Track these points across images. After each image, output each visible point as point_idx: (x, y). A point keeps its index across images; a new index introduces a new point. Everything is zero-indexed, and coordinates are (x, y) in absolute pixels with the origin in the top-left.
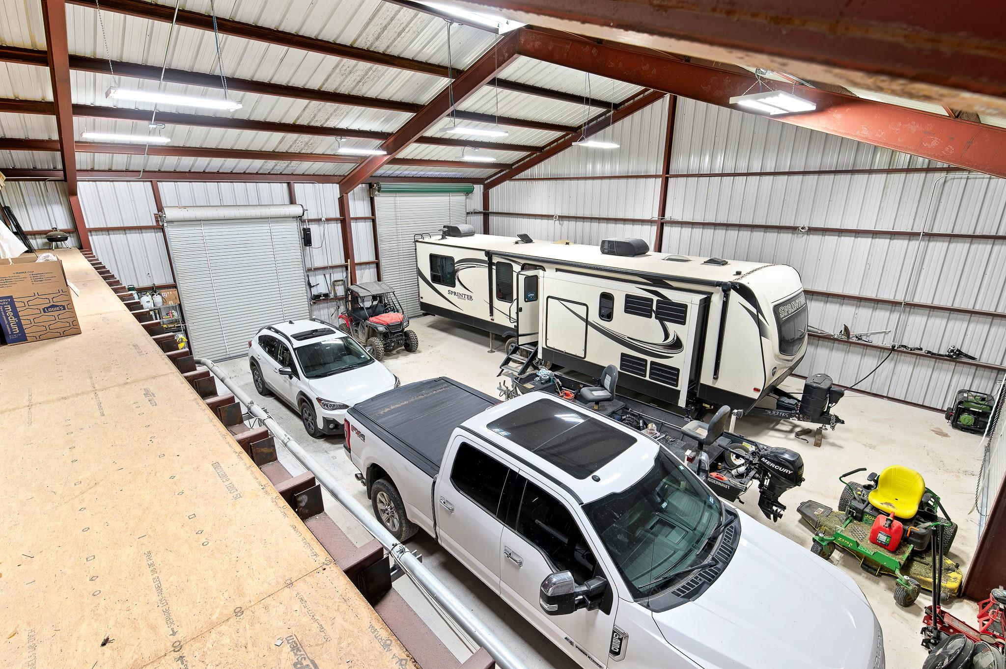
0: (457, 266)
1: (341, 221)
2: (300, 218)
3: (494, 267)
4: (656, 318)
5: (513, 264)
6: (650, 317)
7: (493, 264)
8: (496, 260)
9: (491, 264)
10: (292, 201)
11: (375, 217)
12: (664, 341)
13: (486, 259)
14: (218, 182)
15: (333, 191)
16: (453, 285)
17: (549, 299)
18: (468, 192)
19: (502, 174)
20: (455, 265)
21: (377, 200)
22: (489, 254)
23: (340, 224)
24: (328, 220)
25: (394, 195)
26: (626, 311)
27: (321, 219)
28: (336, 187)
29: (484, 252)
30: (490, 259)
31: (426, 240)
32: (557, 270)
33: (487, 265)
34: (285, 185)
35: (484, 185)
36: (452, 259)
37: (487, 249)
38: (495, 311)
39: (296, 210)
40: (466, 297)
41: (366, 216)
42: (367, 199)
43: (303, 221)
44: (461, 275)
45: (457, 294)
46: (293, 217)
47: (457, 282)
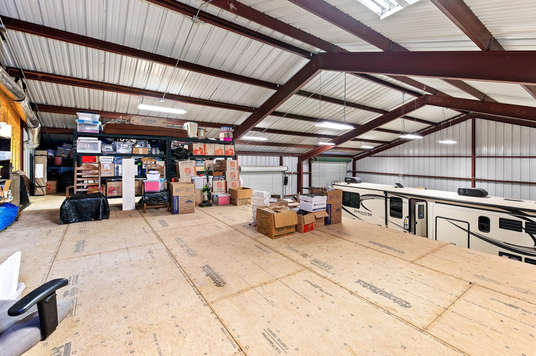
0: (361, 198)
1: (297, 174)
2: (284, 172)
3: (389, 199)
4: (526, 232)
5: (403, 198)
6: (521, 231)
7: (388, 198)
8: (389, 196)
9: (386, 198)
10: (281, 164)
11: (311, 173)
12: (534, 246)
13: (384, 195)
14: (256, 156)
15: (295, 160)
16: (359, 208)
17: (437, 218)
18: (348, 162)
19: (364, 153)
20: (360, 197)
21: (313, 164)
22: (386, 192)
23: (297, 175)
24: (294, 173)
25: (319, 162)
26: (500, 227)
27: (291, 173)
28: (297, 158)
29: (383, 192)
30: (386, 195)
31: (339, 184)
32: (436, 202)
33: (385, 198)
34: (279, 157)
35: (353, 158)
36: (358, 194)
37: (384, 190)
38: (388, 222)
39: (283, 168)
40: (367, 214)
41: (307, 172)
42: (307, 164)
43: (285, 173)
44: (364, 202)
45: (360, 212)
46: (282, 172)
47: (361, 206)
